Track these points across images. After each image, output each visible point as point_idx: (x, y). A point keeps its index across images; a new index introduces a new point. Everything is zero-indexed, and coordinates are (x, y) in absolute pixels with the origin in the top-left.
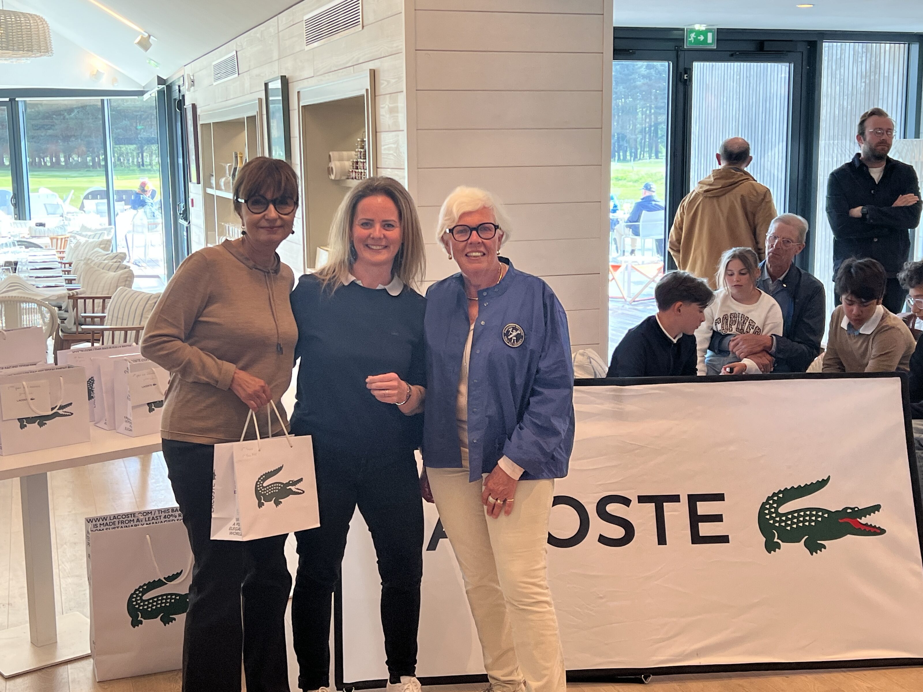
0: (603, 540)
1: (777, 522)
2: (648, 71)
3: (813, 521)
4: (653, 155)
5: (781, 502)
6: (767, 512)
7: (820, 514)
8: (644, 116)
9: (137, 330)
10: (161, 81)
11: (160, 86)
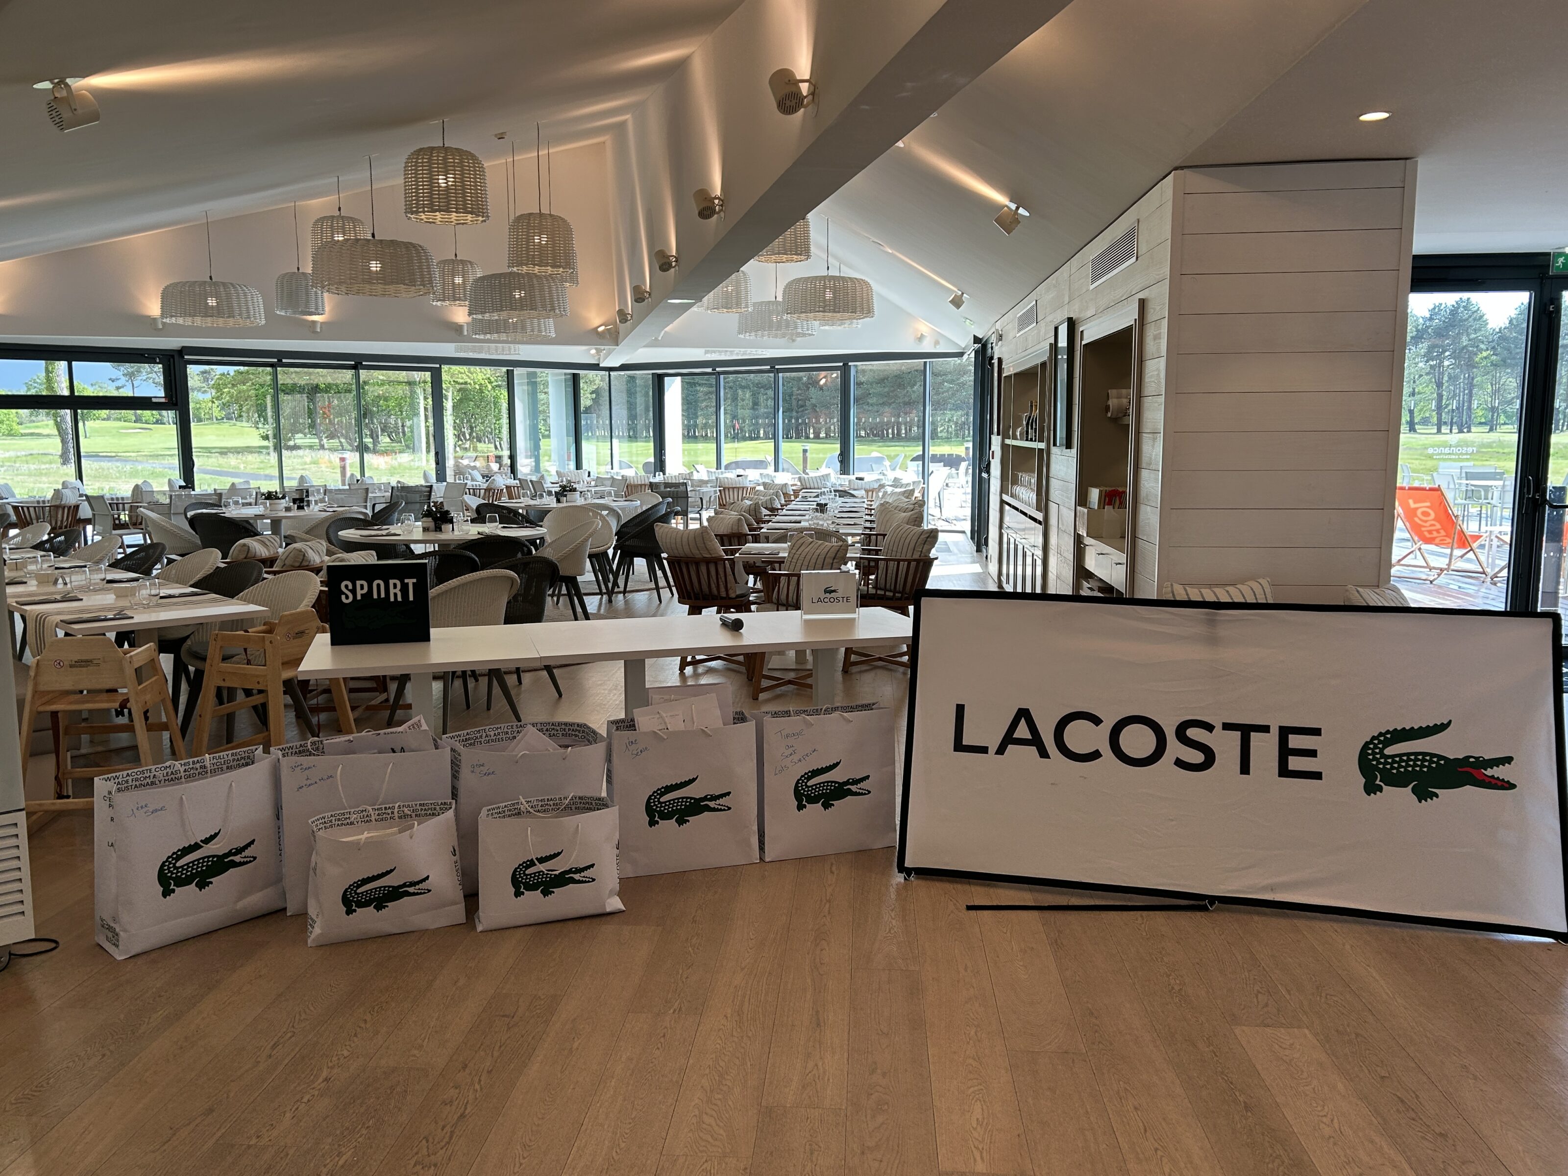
0: (1179, 763)
1: (1381, 763)
3: (1425, 766)
5: (1388, 743)
6: (1370, 752)
7: (1435, 759)
9: (909, 562)
10: (977, 340)
11: (976, 345)
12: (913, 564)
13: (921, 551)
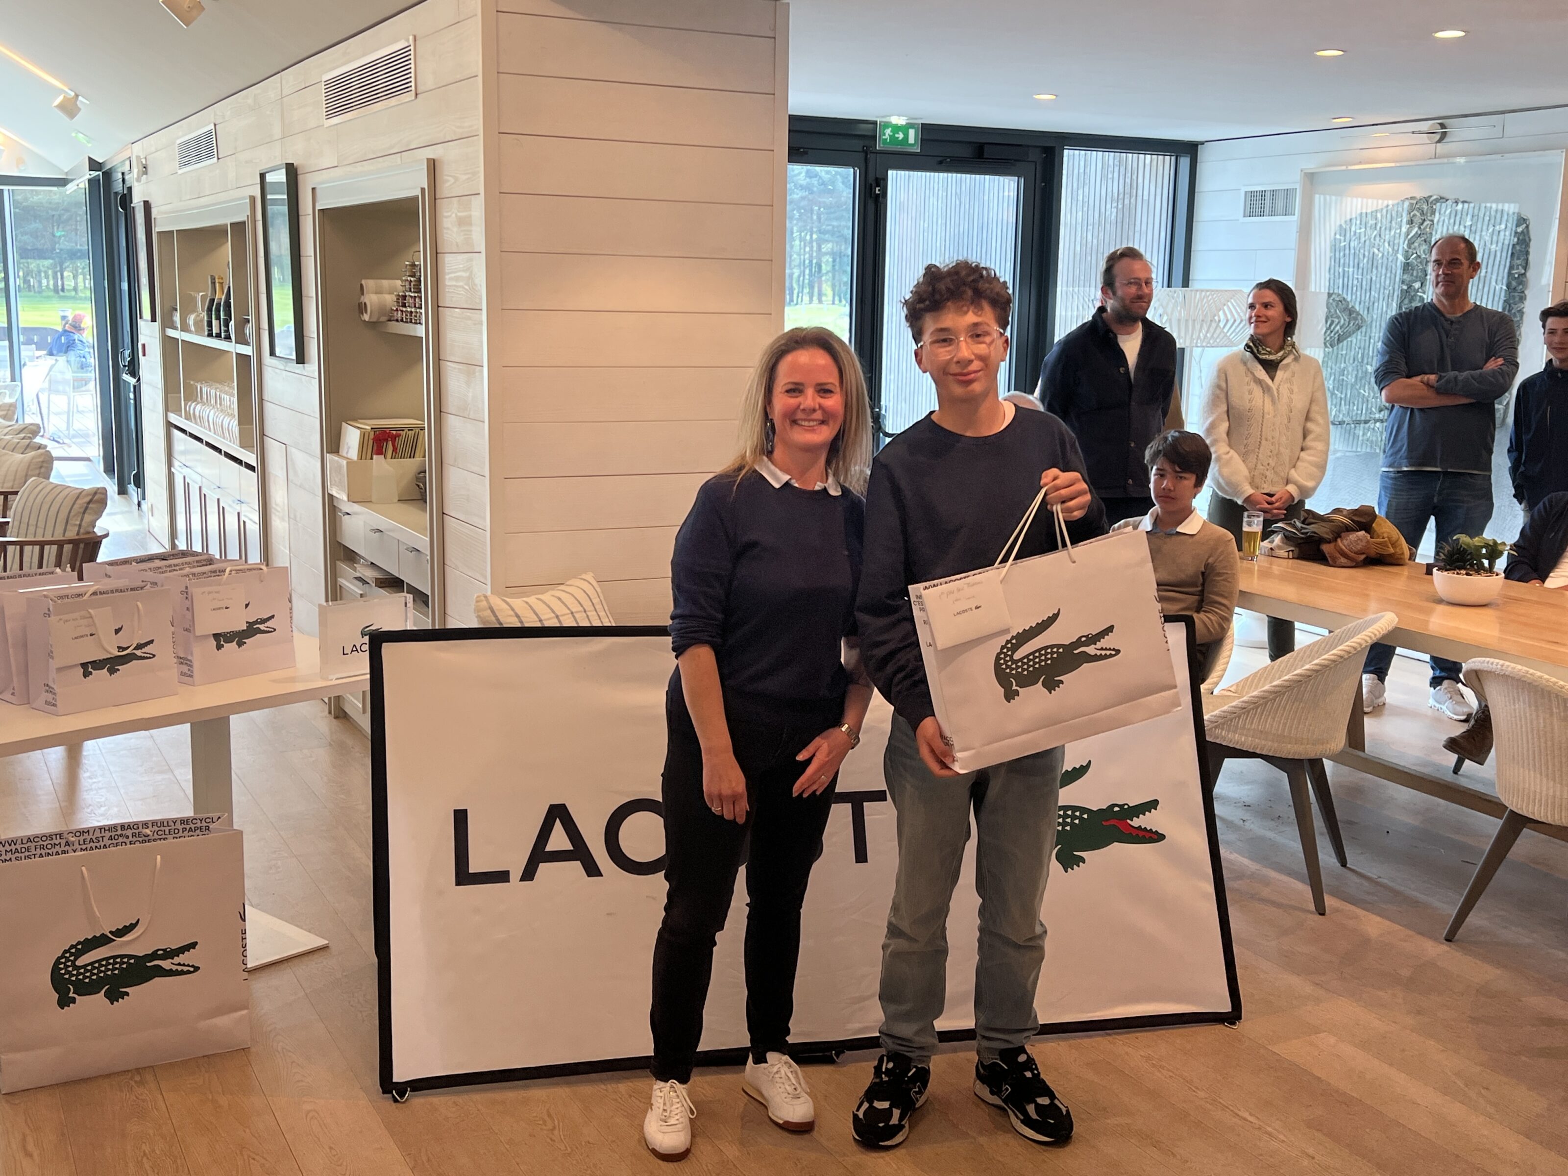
2: (808, 180)
3: (1068, 824)
7: (1078, 813)
9: (60, 544)
10: (94, 165)
11: (92, 172)
12: (67, 548)
13: (80, 526)
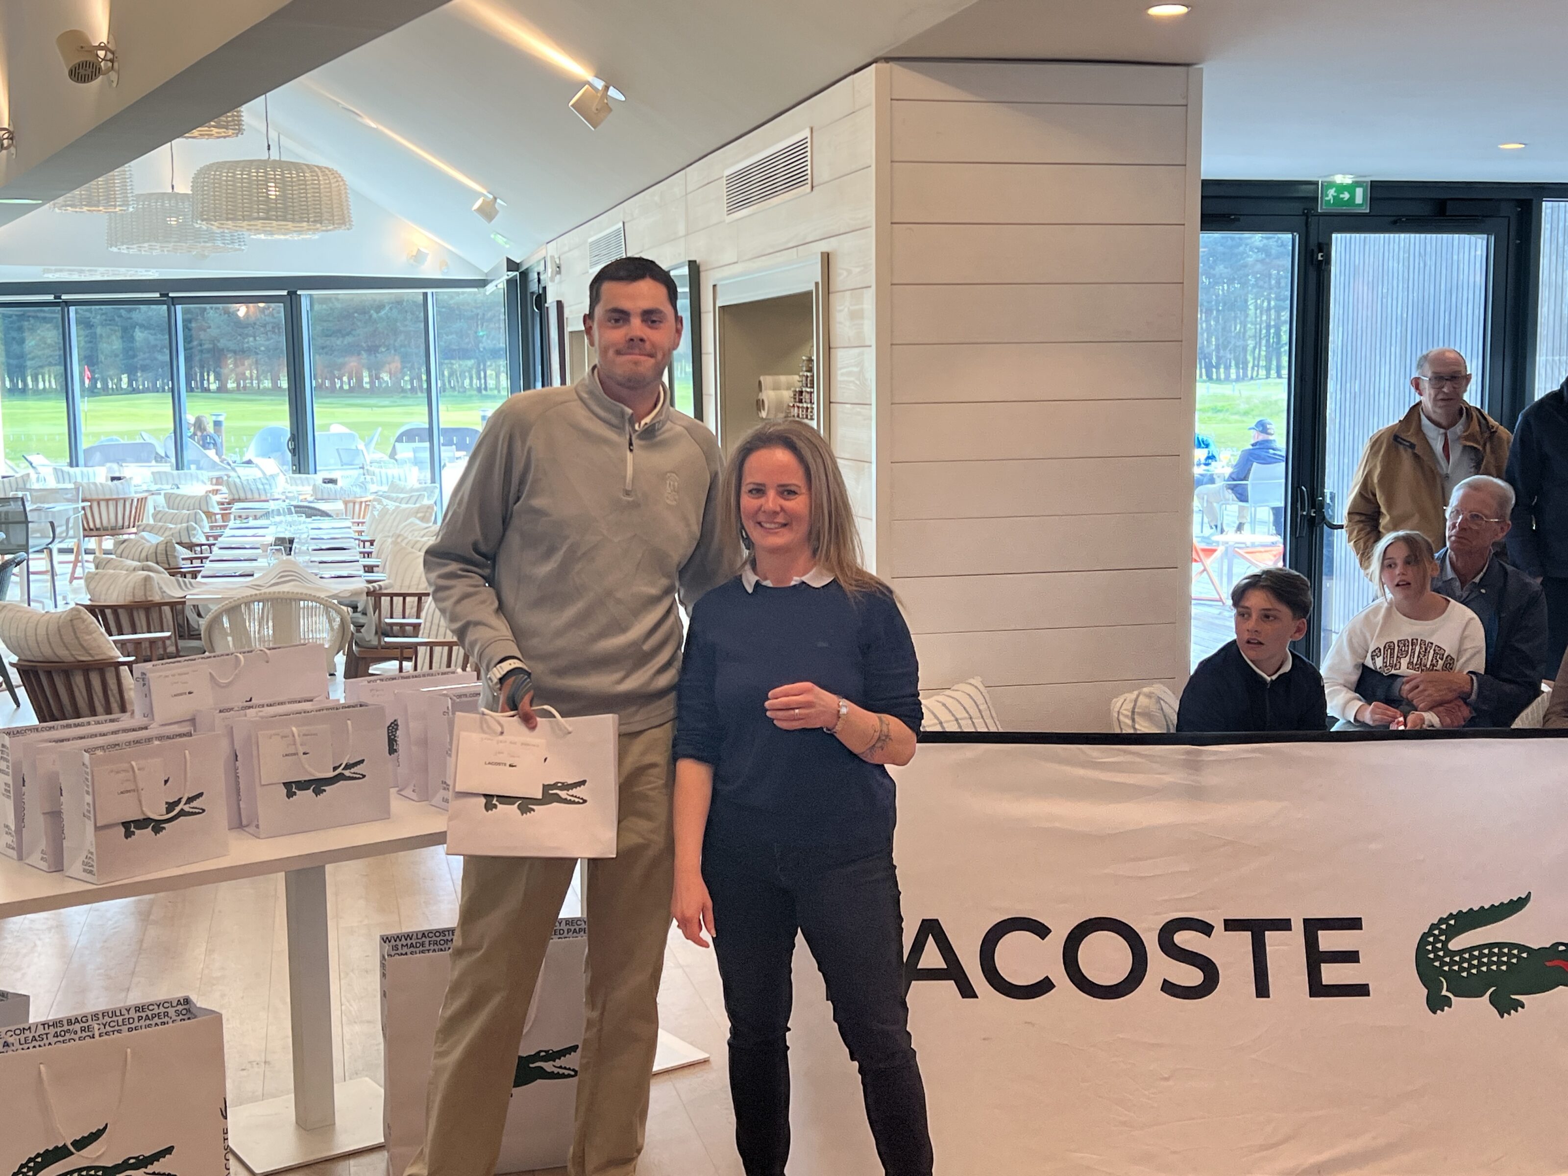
0: (1167, 987)
1: (1447, 964)
4: (1273, 373)
5: (1453, 933)
6: (1430, 948)
7: (1515, 952)
8: (1258, 311)
10: (512, 265)
11: (509, 273)
